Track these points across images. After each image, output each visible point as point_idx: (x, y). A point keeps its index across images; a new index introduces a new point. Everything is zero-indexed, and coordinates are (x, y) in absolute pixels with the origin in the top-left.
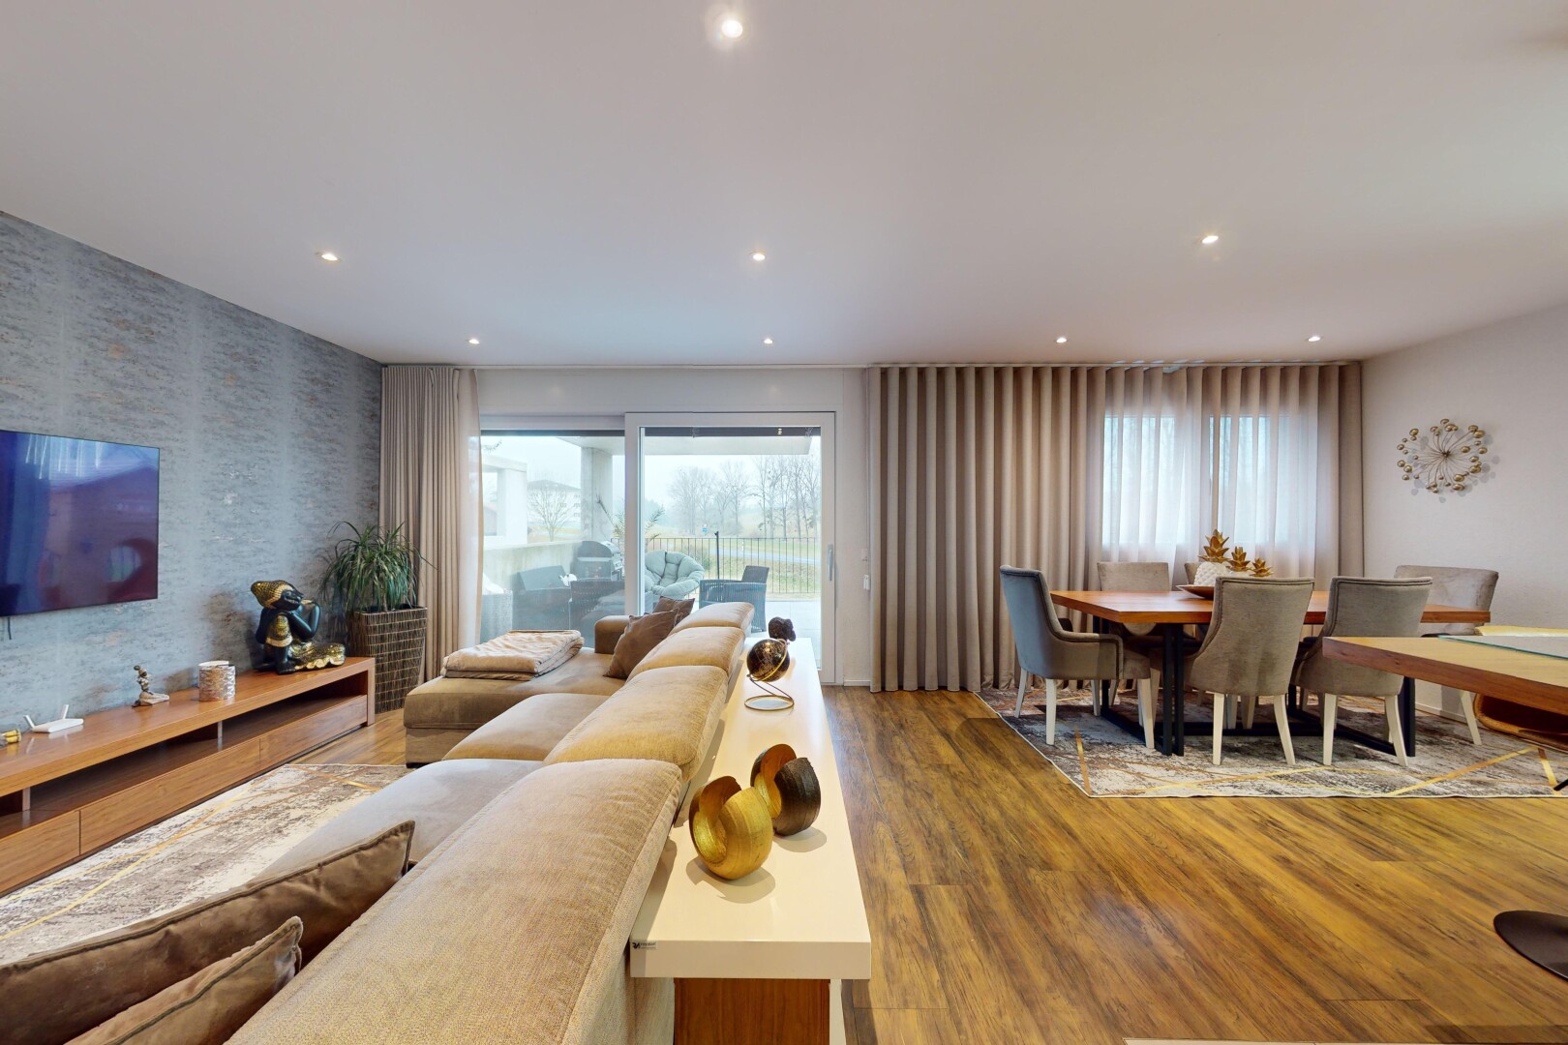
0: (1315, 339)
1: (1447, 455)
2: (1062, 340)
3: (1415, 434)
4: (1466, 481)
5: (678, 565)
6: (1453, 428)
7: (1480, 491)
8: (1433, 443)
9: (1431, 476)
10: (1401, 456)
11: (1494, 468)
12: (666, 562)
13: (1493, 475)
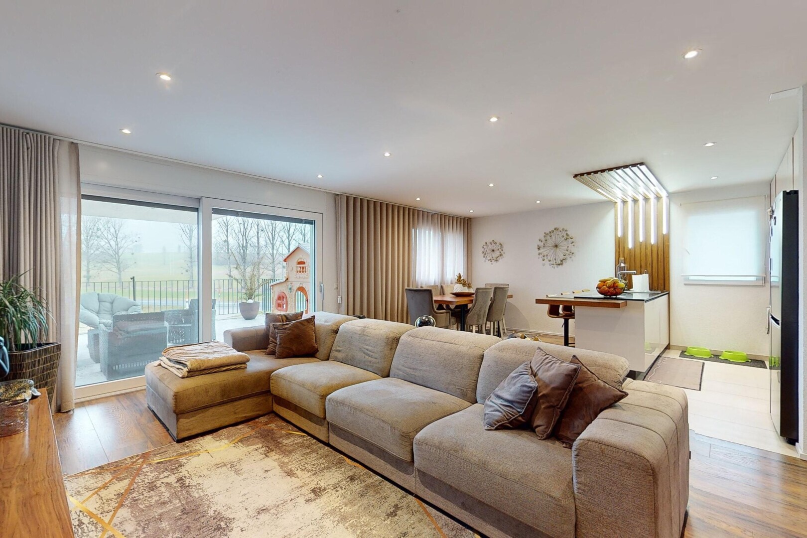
0: (471, 211)
1: (493, 250)
2: (418, 199)
3: (486, 243)
4: (498, 259)
5: (112, 303)
6: (495, 243)
7: (501, 261)
8: (490, 246)
9: (489, 257)
10: (483, 250)
11: (504, 255)
12: (99, 302)
13: (504, 257)
